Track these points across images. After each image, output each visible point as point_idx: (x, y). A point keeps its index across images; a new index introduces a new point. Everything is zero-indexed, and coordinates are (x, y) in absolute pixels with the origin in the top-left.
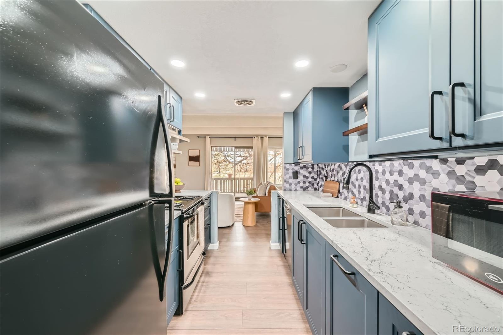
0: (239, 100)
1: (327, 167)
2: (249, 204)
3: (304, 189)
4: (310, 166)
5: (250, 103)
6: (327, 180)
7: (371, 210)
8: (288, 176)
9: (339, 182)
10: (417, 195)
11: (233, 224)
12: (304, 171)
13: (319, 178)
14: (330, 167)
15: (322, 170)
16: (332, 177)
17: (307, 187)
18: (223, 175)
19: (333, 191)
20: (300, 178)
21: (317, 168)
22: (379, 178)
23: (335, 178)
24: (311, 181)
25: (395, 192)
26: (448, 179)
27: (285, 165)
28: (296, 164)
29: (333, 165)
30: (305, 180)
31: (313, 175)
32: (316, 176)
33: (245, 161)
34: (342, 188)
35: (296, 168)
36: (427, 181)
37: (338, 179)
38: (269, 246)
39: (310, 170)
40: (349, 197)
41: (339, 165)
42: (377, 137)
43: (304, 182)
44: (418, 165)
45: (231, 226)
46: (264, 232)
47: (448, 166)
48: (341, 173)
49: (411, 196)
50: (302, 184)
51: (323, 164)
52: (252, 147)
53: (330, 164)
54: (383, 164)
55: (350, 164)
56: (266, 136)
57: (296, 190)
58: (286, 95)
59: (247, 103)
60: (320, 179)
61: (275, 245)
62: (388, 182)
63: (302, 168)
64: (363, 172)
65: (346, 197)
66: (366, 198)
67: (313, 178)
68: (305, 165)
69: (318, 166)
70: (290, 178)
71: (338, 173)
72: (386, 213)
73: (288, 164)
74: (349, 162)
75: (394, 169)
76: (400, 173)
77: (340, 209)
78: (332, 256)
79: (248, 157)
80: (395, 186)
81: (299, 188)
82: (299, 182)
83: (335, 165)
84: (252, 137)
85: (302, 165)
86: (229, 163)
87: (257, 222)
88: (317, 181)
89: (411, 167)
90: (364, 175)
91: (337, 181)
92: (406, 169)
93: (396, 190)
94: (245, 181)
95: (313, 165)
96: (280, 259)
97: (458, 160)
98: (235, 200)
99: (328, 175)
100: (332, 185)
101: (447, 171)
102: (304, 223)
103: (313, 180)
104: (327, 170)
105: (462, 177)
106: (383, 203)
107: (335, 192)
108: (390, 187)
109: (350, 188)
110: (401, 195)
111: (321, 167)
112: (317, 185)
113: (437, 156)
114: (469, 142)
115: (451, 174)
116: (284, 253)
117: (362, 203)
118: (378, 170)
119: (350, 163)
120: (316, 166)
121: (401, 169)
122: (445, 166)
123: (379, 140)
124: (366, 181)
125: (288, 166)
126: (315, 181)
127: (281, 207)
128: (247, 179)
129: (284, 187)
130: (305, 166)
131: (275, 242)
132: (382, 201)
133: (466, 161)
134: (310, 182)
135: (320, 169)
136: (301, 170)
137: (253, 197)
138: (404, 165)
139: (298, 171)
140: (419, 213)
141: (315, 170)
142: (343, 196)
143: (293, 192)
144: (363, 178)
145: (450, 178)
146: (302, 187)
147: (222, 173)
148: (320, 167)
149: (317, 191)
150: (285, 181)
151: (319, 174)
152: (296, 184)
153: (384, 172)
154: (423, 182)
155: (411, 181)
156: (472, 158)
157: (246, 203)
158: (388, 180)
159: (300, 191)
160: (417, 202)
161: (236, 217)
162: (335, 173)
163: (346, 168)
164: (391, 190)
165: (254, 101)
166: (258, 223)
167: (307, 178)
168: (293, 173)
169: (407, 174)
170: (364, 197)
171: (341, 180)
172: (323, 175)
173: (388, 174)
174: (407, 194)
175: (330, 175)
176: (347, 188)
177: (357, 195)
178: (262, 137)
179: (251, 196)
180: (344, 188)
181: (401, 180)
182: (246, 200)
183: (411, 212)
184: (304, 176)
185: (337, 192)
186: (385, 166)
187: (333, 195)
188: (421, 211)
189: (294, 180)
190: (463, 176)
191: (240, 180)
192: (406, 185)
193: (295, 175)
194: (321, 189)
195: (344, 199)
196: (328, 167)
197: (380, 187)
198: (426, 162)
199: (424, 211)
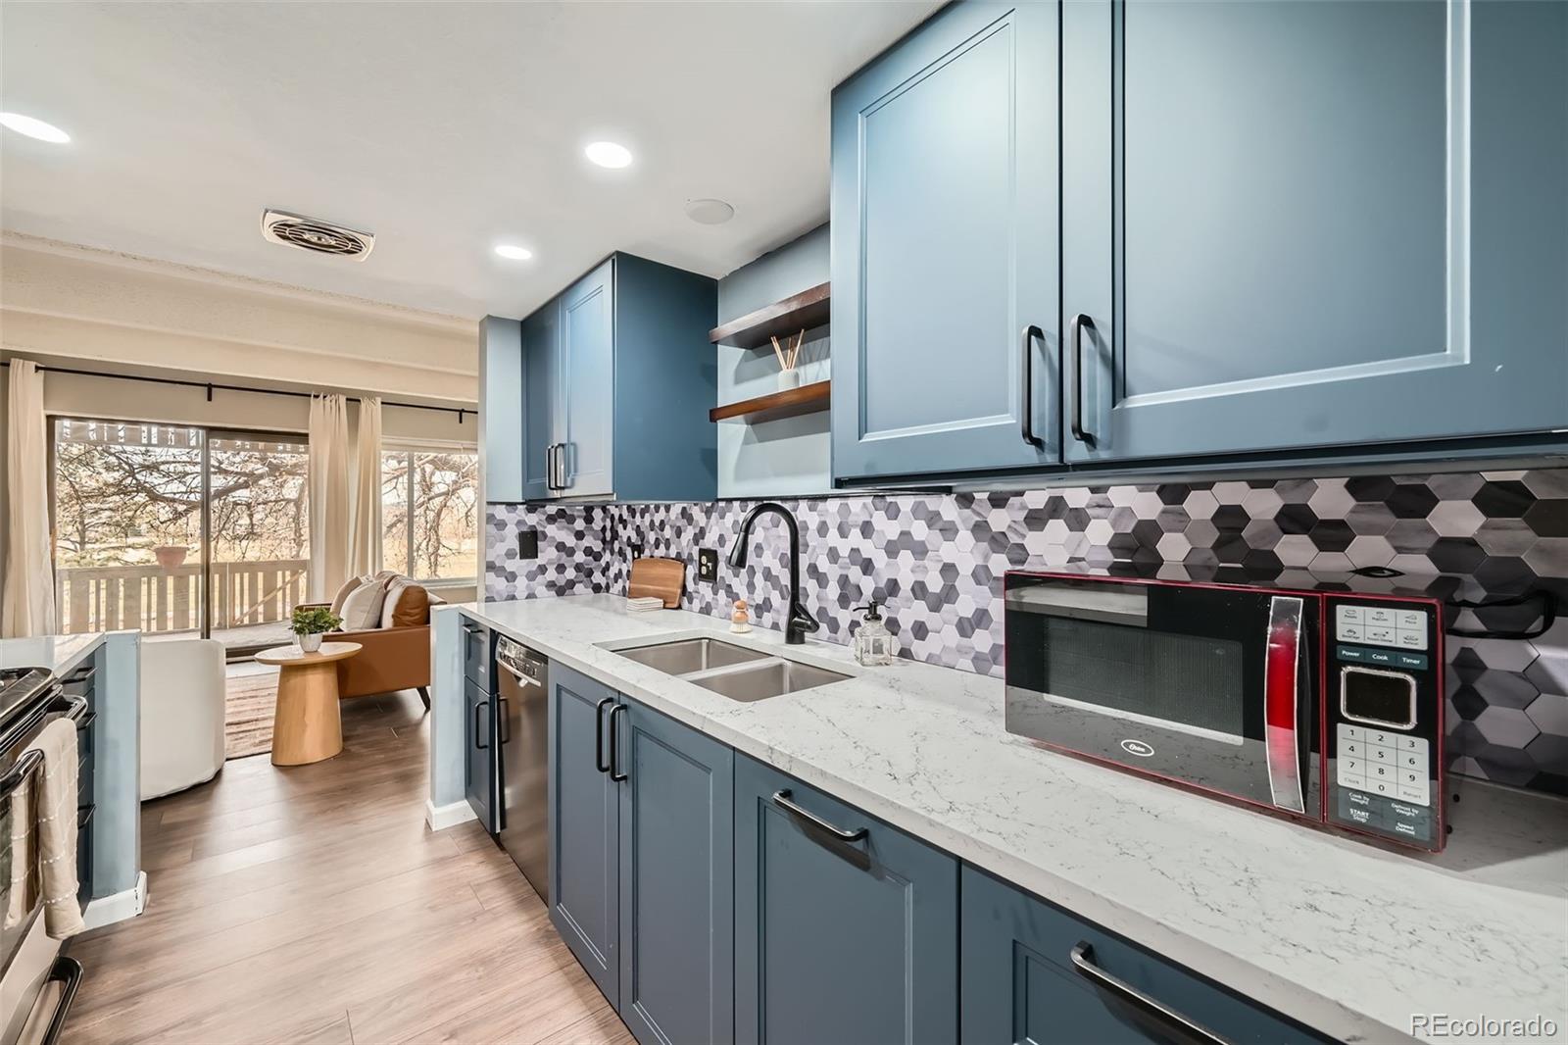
0: (292, 220)
1: (638, 515)
2: (309, 672)
3: (561, 590)
4: (579, 514)
5: (350, 245)
6: (639, 557)
7: (794, 635)
8: (501, 548)
9: (683, 561)
10: (906, 586)
11: (218, 775)
12: (559, 529)
13: (608, 552)
14: (652, 515)
15: (621, 526)
16: (657, 548)
17: (571, 584)
18: (104, 555)
19: (663, 591)
20: (547, 554)
21: (604, 520)
22: (810, 544)
23: (668, 548)
24: (581, 564)
25: (853, 579)
26: (974, 541)
27: (491, 507)
28: (532, 505)
29: (662, 509)
30: (564, 559)
31: (588, 542)
32: (597, 546)
33: (243, 495)
34: (694, 579)
35: (533, 519)
36: (929, 547)
37: (678, 553)
38: (424, 821)
39: (580, 524)
40: (717, 604)
41: (684, 509)
42: (863, 429)
43: (561, 568)
44: (909, 509)
45: (211, 780)
46: (385, 771)
47: (974, 511)
48: (689, 533)
49: (893, 587)
50: (551, 574)
51: (625, 507)
52: (307, 435)
53: (652, 507)
54: (821, 505)
55: (722, 507)
56: (371, 395)
57: (531, 596)
58: (514, 252)
59: (333, 243)
60: (612, 553)
61: (451, 811)
62: (833, 555)
63: (551, 519)
64: (763, 528)
65: (708, 604)
66: (770, 602)
67: (588, 551)
68: (563, 510)
69: (604, 512)
70: (510, 555)
71: (679, 533)
72: (829, 638)
73: (504, 506)
74: (718, 500)
75: (851, 519)
76: (867, 529)
77: (700, 645)
78: (776, 796)
79: (261, 476)
80: (853, 563)
81: (541, 590)
82: (543, 569)
83: (668, 509)
84: (304, 394)
85: (552, 509)
86: (155, 498)
87: (345, 739)
88: (603, 562)
89: (893, 513)
90: (765, 537)
91: (678, 558)
92: (879, 519)
93: (855, 574)
94: (260, 575)
95: (589, 509)
96: (482, 859)
97: (993, 496)
98: (225, 660)
99: (642, 540)
100: (659, 571)
101: (973, 523)
102: (624, 707)
103: (591, 558)
104: (638, 526)
105: (1001, 536)
106: (822, 611)
107: (673, 593)
108: (841, 568)
109: (722, 577)
110: (868, 585)
111: (617, 517)
112: (604, 575)
113: (950, 487)
114: (1103, 455)
115: (980, 529)
116: (498, 830)
117: (759, 616)
118: (805, 522)
119: (722, 504)
120: (597, 514)
121: (868, 519)
122: (967, 512)
123: (868, 438)
124: (772, 554)
125: (501, 512)
126: (595, 560)
127: (479, 662)
128: (271, 568)
129: (486, 589)
130: (561, 514)
131: (453, 800)
132: (818, 606)
133: (1008, 499)
134: (578, 567)
135: (612, 522)
136: (549, 526)
137: (326, 639)
138: (876, 510)
139: (539, 528)
140: (912, 629)
141: (597, 525)
142: (697, 604)
143: (521, 603)
144: (763, 545)
145: (978, 540)
146: (551, 585)
147: (103, 546)
148: (613, 515)
149: (603, 594)
150: (491, 567)
151: (608, 539)
152: (531, 577)
153: (823, 529)
154: (920, 551)
155: (892, 550)
156: (1021, 494)
157: (290, 669)
158: (835, 548)
159: (546, 596)
160: (908, 600)
161: (230, 737)
162: (668, 533)
163: (708, 518)
164: (841, 575)
165: (370, 245)
166: (349, 743)
167: (571, 552)
168: (522, 536)
169: (883, 532)
170: (767, 601)
171: (690, 554)
172: (625, 540)
173: (833, 532)
174: (882, 584)
175: (652, 542)
176: (711, 577)
177: (744, 595)
178: (354, 401)
179: (318, 637)
180: (700, 577)
181: (869, 549)
182: (290, 657)
183: (893, 626)
184: (561, 547)
185: (679, 591)
186: (827, 511)
187: (665, 603)
188: (916, 622)
189: (526, 561)
190: (1003, 533)
191: (233, 573)
192: (880, 560)
193: (529, 544)
194: (617, 587)
195: (700, 612)
196: (642, 517)
197: (813, 569)
198: (927, 503)
199: (923, 623)
